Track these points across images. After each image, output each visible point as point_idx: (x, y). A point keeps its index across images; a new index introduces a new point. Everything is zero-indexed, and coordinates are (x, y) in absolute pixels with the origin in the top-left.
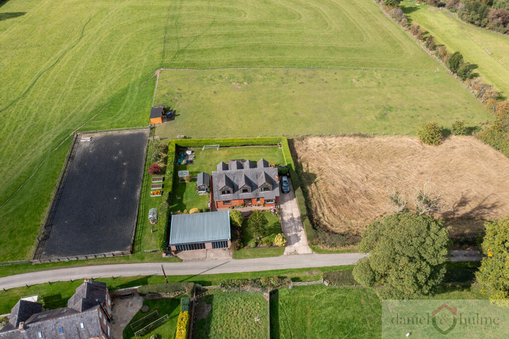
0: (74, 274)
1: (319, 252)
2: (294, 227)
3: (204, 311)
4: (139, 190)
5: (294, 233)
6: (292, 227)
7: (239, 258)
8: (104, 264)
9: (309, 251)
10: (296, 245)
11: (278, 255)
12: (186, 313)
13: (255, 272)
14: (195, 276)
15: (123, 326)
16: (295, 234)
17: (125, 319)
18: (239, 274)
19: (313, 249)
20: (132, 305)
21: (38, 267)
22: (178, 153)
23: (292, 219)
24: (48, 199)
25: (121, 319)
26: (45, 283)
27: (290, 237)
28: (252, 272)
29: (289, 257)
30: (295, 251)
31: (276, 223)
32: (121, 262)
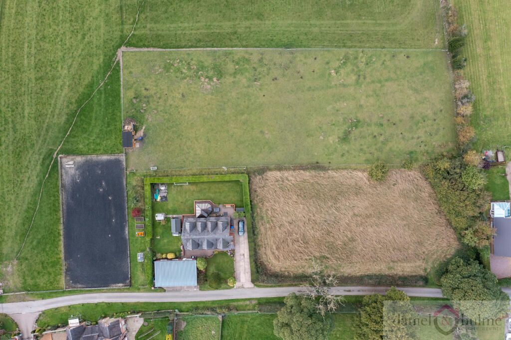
0: (95, 298)
1: (259, 286)
3: (181, 326)
4: (127, 229)
7: (203, 290)
8: (113, 292)
9: (252, 285)
12: (170, 335)
13: (214, 301)
14: (175, 302)
15: (134, 334)
17: (134, 329)
18: (203, 302)
19: (255, 285)
20: (137, 321)
21: (71, 293)
22: (153, 187)
24: (59, 233)
25: (132, 329)
26: (79, 304)
28: (211, 301)
29: (237, 290)
30: (242, 285)
32: (125, 291)
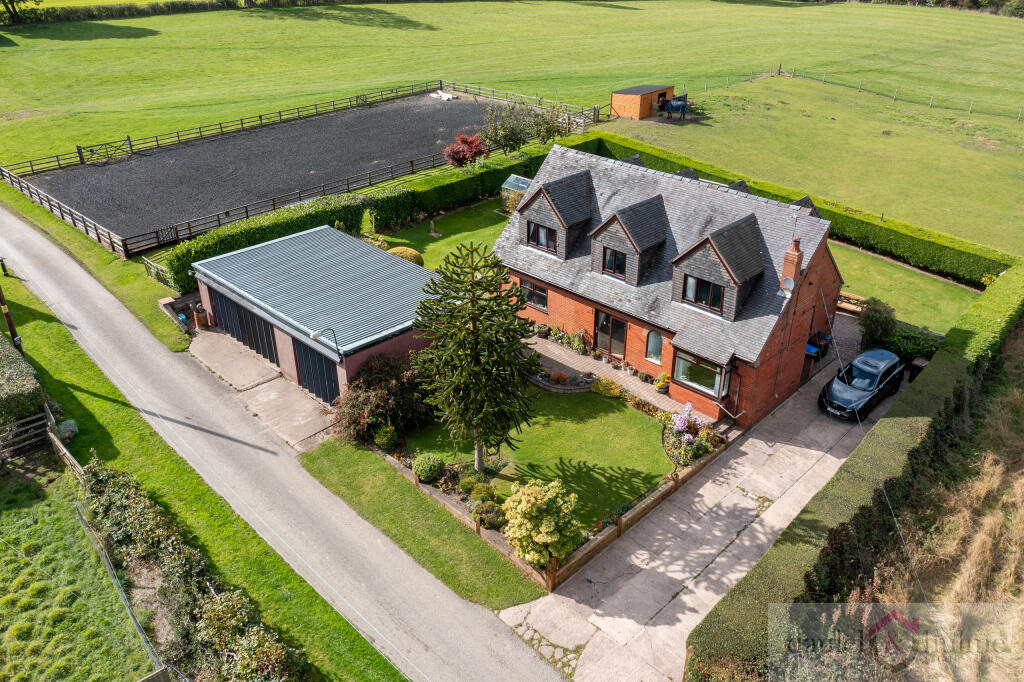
2: (706, 550)
5: (676, 572)
6: (698, 541)
10: (619, 629)
11: (466, 592)
14: (126, 405)
16: (673, 582)
23: (741, 521)
27: (635, 571)
29: (508, 648)
30: (578, 650)
31: (637, 474)
